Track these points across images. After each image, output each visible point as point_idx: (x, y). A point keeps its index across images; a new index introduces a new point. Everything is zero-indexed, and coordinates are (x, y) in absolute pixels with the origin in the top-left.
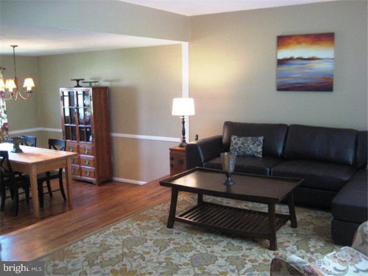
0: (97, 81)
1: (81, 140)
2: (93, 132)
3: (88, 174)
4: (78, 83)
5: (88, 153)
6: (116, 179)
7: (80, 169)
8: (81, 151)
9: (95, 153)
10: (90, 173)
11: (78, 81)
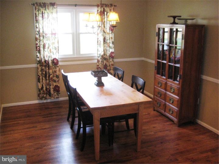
0: (194, 18)
1: (168, 78)
2: (181, 73)
3: (171, 113)
4: (174, 20)
5: (173, 92)
6: (199, 122)
7: (165, 105)
8: (168, 88)
9: (180, 94)
10: (173, 112)
11: (174, 17)
